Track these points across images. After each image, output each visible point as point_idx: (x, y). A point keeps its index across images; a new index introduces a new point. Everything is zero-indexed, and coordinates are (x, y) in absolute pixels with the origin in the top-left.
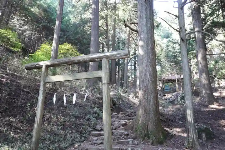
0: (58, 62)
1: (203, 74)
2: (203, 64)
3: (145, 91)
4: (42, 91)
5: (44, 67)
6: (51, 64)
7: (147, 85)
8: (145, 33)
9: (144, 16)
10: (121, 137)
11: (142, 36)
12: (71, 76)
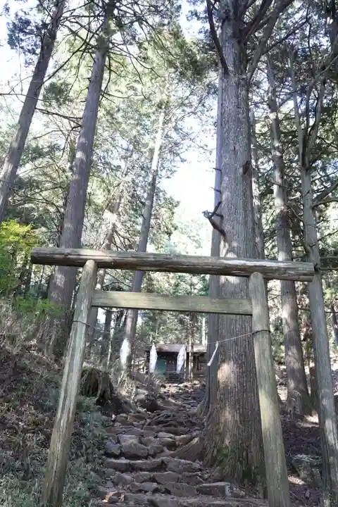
0: (135, 259)
1: (292, 347)
2: (292, 327)
3: (240, 366)
4: (84, 327)
5: (90, 265)
6: (115, 261)
7: (245, 352)
8: (242, 238)
9: (240, 203)
10: (197, 475)
11: (235, 244)
12: (168, 299)
